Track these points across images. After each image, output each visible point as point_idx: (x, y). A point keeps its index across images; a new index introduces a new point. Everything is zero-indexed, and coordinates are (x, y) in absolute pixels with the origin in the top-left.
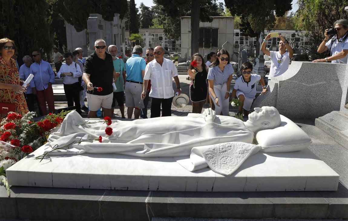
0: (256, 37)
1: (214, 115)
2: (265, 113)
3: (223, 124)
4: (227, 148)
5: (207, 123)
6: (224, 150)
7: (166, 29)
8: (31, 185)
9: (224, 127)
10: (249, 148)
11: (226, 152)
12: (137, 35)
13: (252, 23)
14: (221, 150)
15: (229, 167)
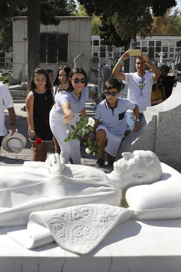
0: (124, 47)
1: (62, 164)
2: (139, 161)
3: (76, 177)
4: (82, 213)
5: (52, 176)
6: (78, 216)
9: (78, 181)
10: (115, 213)
11: (81, 220)
13: (119, 26)
14: (73, 216)
15: (86, 241)
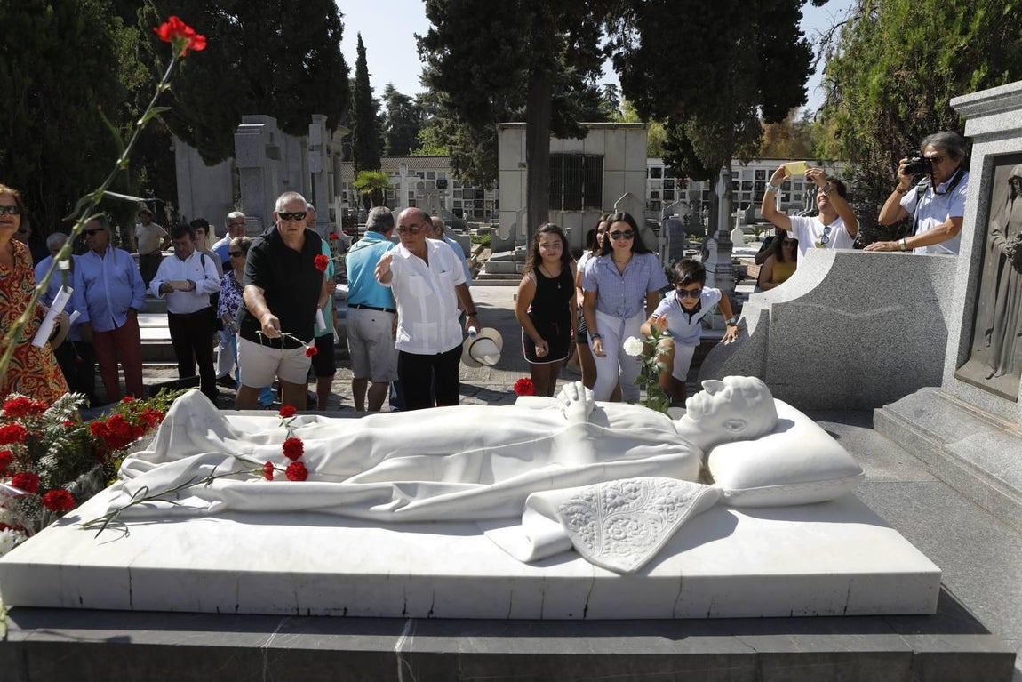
0: (708, 181)
1: (589, 402)
2: (733, 396)
3: (615, 427)
4: (626, 494)
5: (569, 424)
6: (617, 499)
7: (457, 157)
8: (67, 605)
9: (617, 434)
10: (688, 495)
11: (623, 507)
12: (375, 174)
13: (698, 141)
14: (608, 500)
15: (632, 548)
